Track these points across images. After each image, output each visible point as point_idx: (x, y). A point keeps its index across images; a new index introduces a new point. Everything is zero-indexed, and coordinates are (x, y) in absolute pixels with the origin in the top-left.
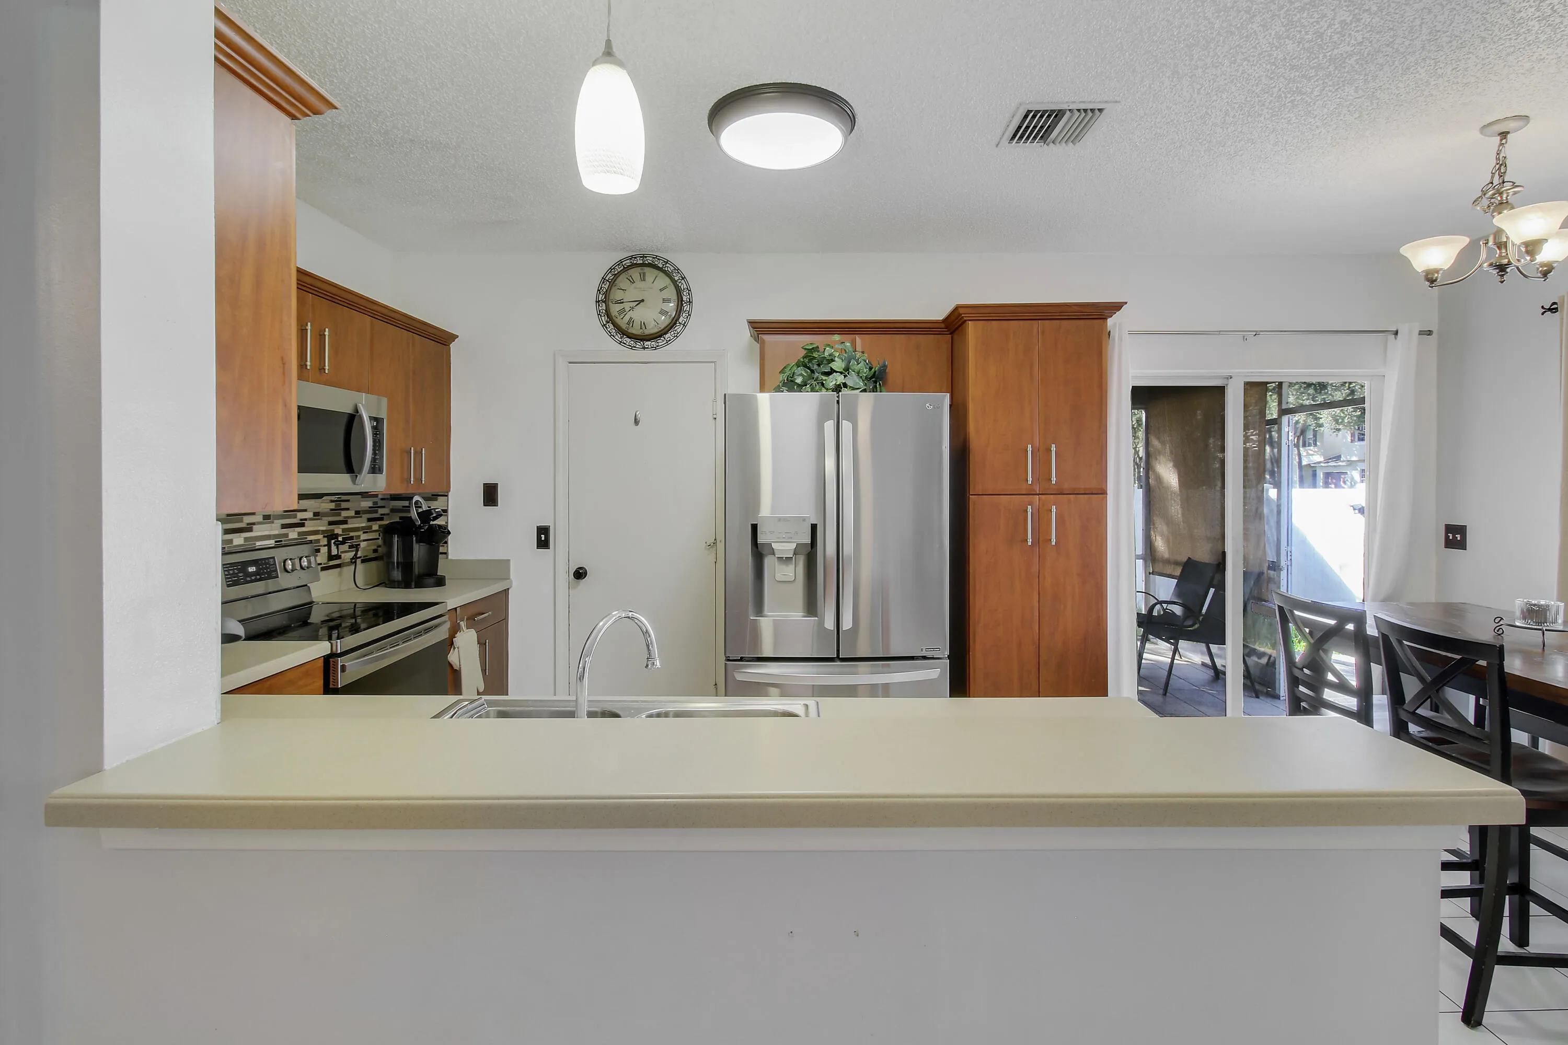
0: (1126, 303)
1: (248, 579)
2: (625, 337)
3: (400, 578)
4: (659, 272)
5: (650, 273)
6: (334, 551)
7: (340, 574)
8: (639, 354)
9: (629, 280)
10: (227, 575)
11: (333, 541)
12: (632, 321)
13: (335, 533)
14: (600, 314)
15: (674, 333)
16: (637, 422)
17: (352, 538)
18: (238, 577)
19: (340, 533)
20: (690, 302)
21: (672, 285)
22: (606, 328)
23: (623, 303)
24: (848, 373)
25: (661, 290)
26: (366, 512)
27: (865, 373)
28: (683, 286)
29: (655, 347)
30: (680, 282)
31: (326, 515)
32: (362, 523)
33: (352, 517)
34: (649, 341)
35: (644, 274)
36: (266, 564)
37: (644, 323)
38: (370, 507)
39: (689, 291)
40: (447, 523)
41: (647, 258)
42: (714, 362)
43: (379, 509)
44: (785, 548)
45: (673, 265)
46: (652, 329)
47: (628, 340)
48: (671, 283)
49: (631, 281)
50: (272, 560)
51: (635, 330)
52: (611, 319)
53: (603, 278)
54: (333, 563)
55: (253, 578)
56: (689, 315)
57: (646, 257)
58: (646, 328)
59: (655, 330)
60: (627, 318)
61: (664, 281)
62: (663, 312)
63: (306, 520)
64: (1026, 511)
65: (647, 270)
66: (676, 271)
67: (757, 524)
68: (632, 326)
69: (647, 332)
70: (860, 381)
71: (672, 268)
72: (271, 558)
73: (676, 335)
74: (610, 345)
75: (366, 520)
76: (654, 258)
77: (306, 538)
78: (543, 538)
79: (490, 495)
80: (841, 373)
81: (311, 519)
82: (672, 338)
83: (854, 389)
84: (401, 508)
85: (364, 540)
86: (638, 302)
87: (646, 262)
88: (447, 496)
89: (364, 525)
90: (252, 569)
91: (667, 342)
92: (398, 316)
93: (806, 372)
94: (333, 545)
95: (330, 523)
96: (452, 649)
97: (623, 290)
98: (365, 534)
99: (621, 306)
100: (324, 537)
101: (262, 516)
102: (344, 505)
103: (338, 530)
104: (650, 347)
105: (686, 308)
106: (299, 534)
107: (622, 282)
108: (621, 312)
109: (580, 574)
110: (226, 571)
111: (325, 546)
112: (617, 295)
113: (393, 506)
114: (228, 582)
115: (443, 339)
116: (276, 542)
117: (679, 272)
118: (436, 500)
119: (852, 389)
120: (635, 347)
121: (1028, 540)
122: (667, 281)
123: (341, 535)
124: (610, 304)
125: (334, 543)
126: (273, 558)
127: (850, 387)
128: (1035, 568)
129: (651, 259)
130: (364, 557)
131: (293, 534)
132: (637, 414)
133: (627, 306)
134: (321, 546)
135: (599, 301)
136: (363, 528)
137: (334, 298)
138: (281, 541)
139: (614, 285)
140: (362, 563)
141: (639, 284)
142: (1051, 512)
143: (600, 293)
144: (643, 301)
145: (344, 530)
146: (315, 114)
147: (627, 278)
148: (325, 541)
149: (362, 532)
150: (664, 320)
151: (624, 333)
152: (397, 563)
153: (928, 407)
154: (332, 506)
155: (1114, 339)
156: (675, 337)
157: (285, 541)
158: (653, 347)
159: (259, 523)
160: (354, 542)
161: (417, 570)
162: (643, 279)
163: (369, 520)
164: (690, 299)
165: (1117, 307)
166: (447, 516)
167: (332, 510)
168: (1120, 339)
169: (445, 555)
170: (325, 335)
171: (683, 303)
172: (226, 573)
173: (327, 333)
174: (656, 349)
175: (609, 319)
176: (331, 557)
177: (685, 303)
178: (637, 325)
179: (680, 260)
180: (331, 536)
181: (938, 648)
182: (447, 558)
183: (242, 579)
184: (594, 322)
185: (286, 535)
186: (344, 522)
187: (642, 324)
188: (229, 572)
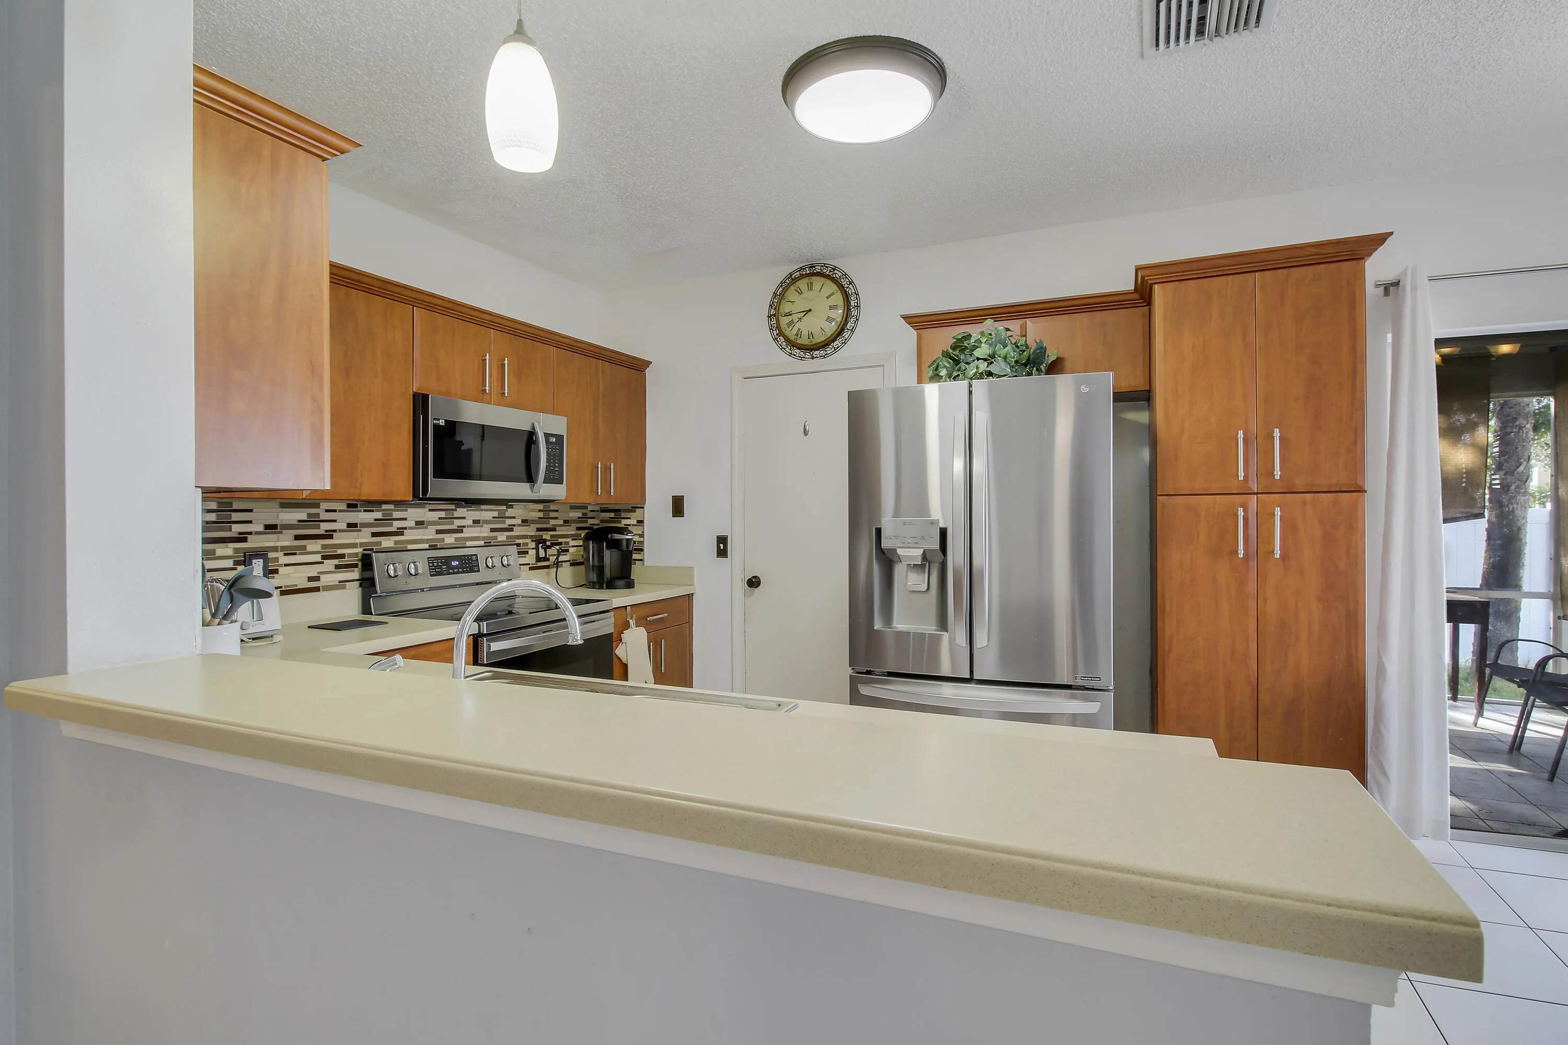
0: (1391, 233)
1: (451, 571)
2: (795, 348)
3: (595, 580)
4: (825, 279)
5: (817, 282)
6: (542, 553)
7: (548, 574)
8: (809, 365)
9: (798, 292)
10: (431, 566)
11: (541, 545)
12: (799, 334)
13: (544, 538)
14: (772, 329)
15: (842, 340)
16: (806, 433)
17: (560, 543)
18: (442, 569)
19: (547, 539)
20: (858, 306)
21: (839, 291)
22: (778, 341)
23: (791, 314)
24: (995, 360)
25: (828, 298)
26: (574, 521)
27: (1013, 358)
28: (851, 291)
29: (824, 356)
30: (847, 288)
31: (534, 522)
32: (571, 531)
33: (561, 525)
34: (818, 350)
35: (811, 283)
36: (468, 559)
37: (811, 333)
38: (579, 518)
39: (857, 295)
40: (643, 532)
41: (816, 267)
42: (883, 366)
43: (589, 520)
44: (911, 553)
45: (841, 270)
46: (818, 338)
47: (798, 351)
48: (838, 289)
49: (799, 293)
50: (474, 557)
51: (804, 341)
52: (781, 333)
53: (774, 293)
54: (541, 563)
55: (456, 570)
56: (857, 320)
57: (814, 267)
58: (813, 338)
59: (822, 339)
60: (795, 331)
61: (830, 287)
62: (830, 319)
63: (514, 525)
64: (1236, 515)
65: (815, 279)
66: (844, 277)
67: (881, 528)
68: (800, 337)
69: (815, 341)
70: (1007, 367)
71: (840, 274)
72: (474, 555)
73: (844, 341)
74: (781, 358)
75: (575, 529)
76: (822, 266)
77: (515, 541)
78: (722, 547)
79: (678, 506)
80: (985, 360)
81: (519, 525)
82: (840, 345)
83: (1000, 376)
84: (608, 519)
85: (573, 546)
86: (805, 313)
87: (815, 271)
88: (643, 508)
89: (573, 533)
90: (455, 563)
91: (835, 350)
92: (584, 345)
93: (949, 363)
94: (540, 548)
95: (538, 530)
96: (621, 644)
97: (792, 302)
98: (574, 541)
99: (790, 318)
100: (532, 541)
101: (472, 521)
102: (552, 514)
103: (546, 536)
104: (819, 356)
105: (854, 312)
106: (508, 537)
107: (791, 294)
108: (791, 323)
109: (754, 583)
110: (431, 563)
111: (532, 549)
112: (786, 307)
113: (602, 517)
114: (432, 572)
115: (638, 366)
116: (485, 543)
117: (846, 277)
118: (635, 511)
119: (997, 376)
120: (804, 358)
121: (1239, 552)
122: (834, 287)
123: (549, 540)
124: (780, 317)
125: (541, 547)
126: (476, 555)
127: (996, 374)
128: (1252, 587)
129: (819, 267)
130: (573, 560)
131: (502, 537)
132: (806, 424)
133: (795, 318)
134: (530, 549)
135: (771, 315)
136: (572, 535)
137: (516, 332)
138: (490, 542)
139: (784, 297)
140: (571, 566)
141: (807, 294)
142: (1275, 515)
143: (772, 308)
144: (810, 310)
145: (551, 536)
146: (342, 153)
147: (796, 290)
148: (533, 545)
149: (571, 539)
150: (831, 328)
151: (793, 344)
152: (593, 566)
153: (1083, 389)
154: (541, 515)
155: (1404, 290)
156: (843, 343)
157: (493, 542)
158: (822, 356)
159: (469, 526)
160: (563, 547)
161: (607, 573)
162: (810, 288)
163: (578, 529)
164: (857, 304)
165: (1379, 240)
166: (643, 526)
167: (539, 518)
168: (1414, 288)
169: (642, 562)
170: (505, 364)
171: (851, 308)
172: (431, 565)
173: (506, 362)
174: (825, 358)
175: (779, 333)
176: (539, 559)
177: (853, 308)
178: (805, 334)
179: (849, 266)
180: (539, 541)
181: (1098, 678)
182: (643, 564)
183: (445, 571)
184: (767, 336)
185: (496, 538)
186: (553, 529)
187: (810, 333)
188: (433, 564)
